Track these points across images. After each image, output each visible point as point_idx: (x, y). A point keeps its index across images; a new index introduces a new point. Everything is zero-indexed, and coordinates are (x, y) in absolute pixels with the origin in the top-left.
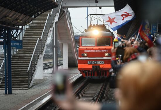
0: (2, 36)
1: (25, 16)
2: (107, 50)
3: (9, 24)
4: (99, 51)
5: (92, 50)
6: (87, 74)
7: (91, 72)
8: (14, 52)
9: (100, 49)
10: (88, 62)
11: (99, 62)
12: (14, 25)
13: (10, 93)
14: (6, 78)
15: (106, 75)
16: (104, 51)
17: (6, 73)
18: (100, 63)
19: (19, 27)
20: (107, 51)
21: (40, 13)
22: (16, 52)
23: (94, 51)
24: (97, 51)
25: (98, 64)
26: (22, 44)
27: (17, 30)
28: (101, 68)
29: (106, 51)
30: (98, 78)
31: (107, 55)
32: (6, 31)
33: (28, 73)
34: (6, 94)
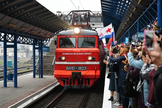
0: (38, 44)
1: (51, 33)
2: (90, 52)
3: (41, 37)
4: (80, 54)
5: (72, 52)
6: (66, 83)
7: (71, 80)
8: (45, 54)
9: (81, 52)
10: (67, 68)
11: (80, 68)
12: (44, 38)
13: (42, 77)
14: (40, 69)
15: (89, 84)
16: (87, 54)
17: (40, 66)
18: (82, 68)
19: (47, 39)
20: (91, 54)
21: (59, 31)
22: (46, 54)
23: (74, 54)
24: (77, 54)
25: (79, 70)
26: (49, 49)
27: (46, 41)
28: (82, 75)
29: (89, 54)
30: (79, 88)
31: (90, 58)
32: (40, 42)
33: (52, 66)
34: (40, 78)
